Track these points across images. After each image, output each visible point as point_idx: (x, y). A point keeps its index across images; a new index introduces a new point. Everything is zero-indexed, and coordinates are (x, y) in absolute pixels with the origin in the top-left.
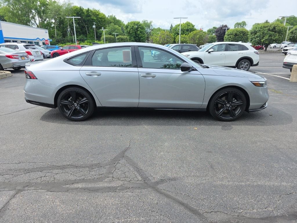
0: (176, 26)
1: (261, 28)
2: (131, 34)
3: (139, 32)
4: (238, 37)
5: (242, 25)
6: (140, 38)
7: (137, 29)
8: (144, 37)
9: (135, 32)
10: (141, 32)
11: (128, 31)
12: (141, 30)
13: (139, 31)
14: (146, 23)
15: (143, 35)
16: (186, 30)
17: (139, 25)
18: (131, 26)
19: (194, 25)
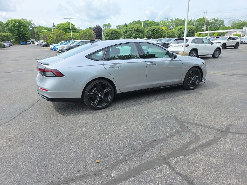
0: (58, 25)
1: (130, 29)
2: (13, 31)
3: (22, 30)
4: (113, 35)
5: (108, 26)
6: (24, 35)
7: (19, 26)
8: (28, 34)
9: (18, 30)
10: (24, 29)
11: (9, 28)
12: (24, 28)
13: (21, 28)
14: (26, 21)
15: (27, 33)
16: (68, 29)
17: (21, 23)
18: (12, 24)
19: (74, 25)
